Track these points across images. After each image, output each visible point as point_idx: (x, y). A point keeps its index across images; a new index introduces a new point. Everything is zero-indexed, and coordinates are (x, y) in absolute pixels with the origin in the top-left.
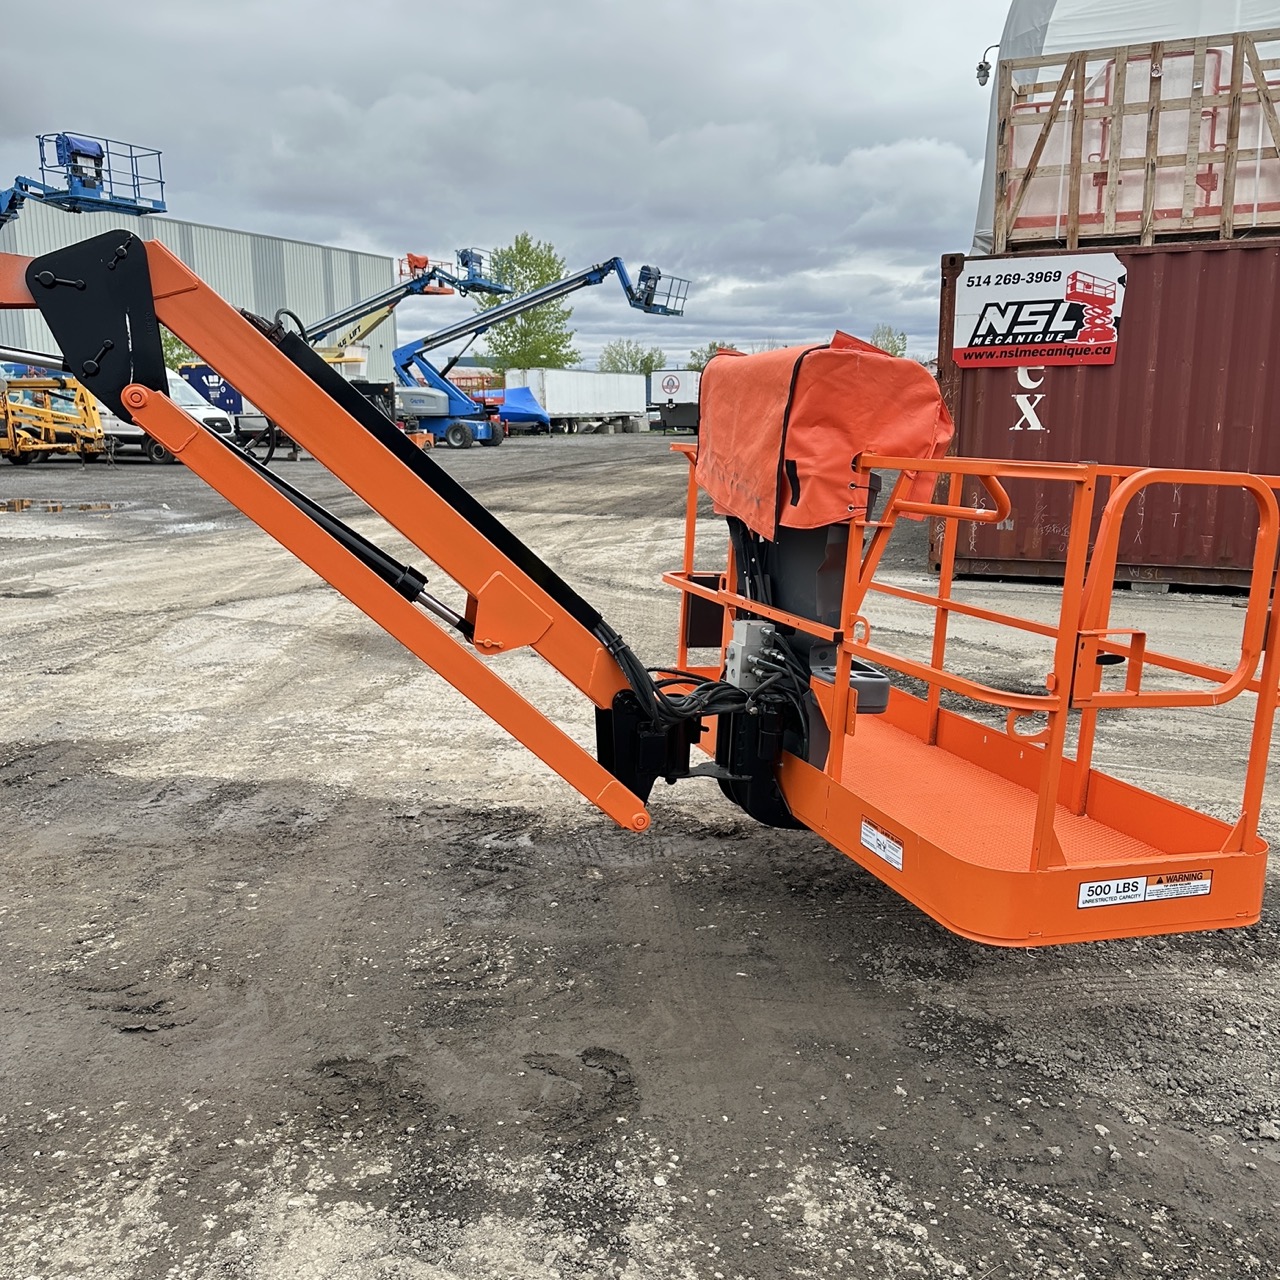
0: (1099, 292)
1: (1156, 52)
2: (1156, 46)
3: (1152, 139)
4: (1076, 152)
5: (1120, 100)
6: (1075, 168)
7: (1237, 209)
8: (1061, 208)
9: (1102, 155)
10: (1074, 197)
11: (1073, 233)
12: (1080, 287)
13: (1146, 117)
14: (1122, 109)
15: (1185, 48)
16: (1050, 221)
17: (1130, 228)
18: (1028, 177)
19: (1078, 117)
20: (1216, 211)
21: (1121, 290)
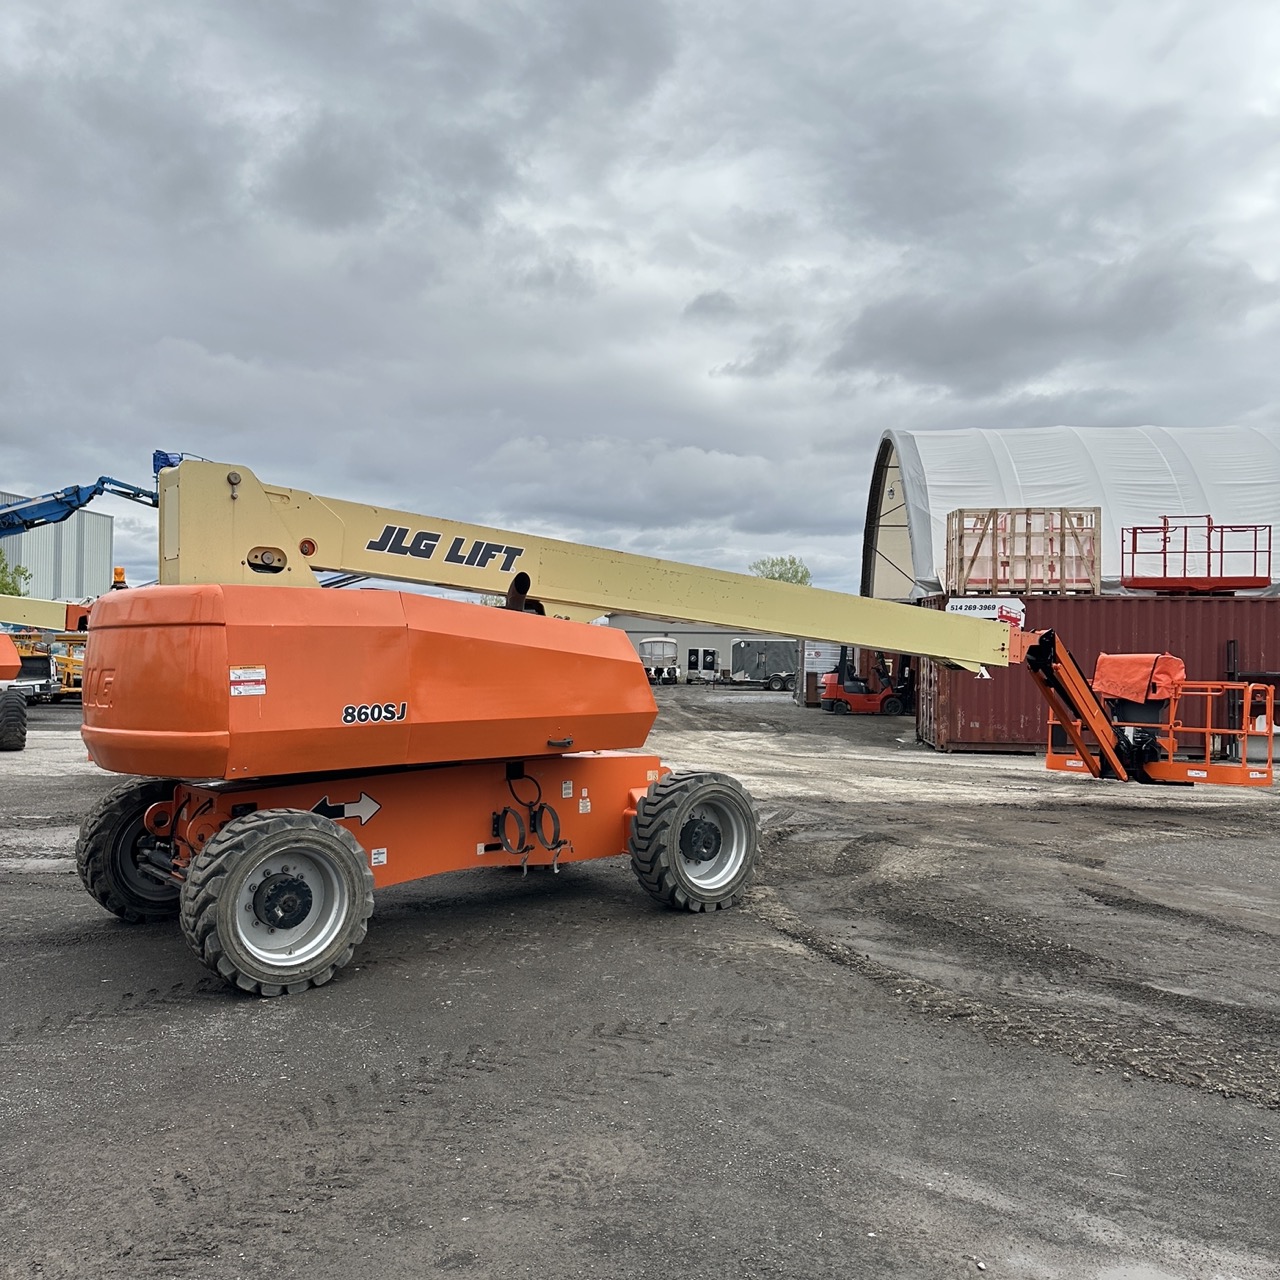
0: (1013, 615)
1: (1028, 512)
2: (1028, 510)
3: (1028, 548)
4: (994, 551)
5: (1013, 530)
6: (994, 558)
7: (1067, 581)
8: (989, 576)
9: (1004, 553)
10: (995, 572)
11: (996, 587)
12: (1004, 613)
13: (1025, 538)
14: (1013, 534)
15: (1042, 512)
16: (984, 582)
17: (1021, 586)
18: (973, 562)
19: (994, 536)
20: (1057, 581)
21: (1023, 615)
